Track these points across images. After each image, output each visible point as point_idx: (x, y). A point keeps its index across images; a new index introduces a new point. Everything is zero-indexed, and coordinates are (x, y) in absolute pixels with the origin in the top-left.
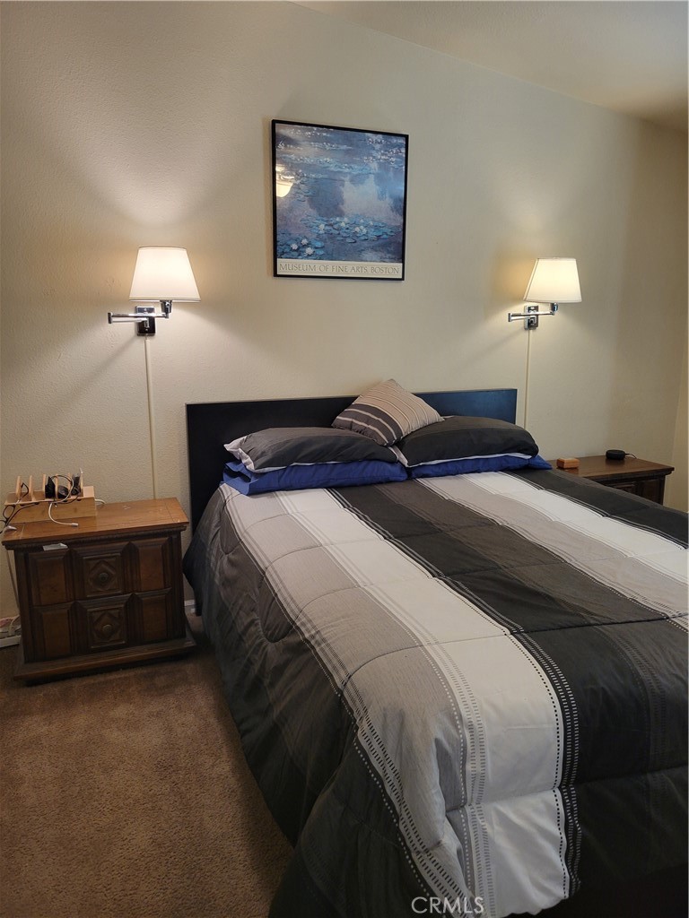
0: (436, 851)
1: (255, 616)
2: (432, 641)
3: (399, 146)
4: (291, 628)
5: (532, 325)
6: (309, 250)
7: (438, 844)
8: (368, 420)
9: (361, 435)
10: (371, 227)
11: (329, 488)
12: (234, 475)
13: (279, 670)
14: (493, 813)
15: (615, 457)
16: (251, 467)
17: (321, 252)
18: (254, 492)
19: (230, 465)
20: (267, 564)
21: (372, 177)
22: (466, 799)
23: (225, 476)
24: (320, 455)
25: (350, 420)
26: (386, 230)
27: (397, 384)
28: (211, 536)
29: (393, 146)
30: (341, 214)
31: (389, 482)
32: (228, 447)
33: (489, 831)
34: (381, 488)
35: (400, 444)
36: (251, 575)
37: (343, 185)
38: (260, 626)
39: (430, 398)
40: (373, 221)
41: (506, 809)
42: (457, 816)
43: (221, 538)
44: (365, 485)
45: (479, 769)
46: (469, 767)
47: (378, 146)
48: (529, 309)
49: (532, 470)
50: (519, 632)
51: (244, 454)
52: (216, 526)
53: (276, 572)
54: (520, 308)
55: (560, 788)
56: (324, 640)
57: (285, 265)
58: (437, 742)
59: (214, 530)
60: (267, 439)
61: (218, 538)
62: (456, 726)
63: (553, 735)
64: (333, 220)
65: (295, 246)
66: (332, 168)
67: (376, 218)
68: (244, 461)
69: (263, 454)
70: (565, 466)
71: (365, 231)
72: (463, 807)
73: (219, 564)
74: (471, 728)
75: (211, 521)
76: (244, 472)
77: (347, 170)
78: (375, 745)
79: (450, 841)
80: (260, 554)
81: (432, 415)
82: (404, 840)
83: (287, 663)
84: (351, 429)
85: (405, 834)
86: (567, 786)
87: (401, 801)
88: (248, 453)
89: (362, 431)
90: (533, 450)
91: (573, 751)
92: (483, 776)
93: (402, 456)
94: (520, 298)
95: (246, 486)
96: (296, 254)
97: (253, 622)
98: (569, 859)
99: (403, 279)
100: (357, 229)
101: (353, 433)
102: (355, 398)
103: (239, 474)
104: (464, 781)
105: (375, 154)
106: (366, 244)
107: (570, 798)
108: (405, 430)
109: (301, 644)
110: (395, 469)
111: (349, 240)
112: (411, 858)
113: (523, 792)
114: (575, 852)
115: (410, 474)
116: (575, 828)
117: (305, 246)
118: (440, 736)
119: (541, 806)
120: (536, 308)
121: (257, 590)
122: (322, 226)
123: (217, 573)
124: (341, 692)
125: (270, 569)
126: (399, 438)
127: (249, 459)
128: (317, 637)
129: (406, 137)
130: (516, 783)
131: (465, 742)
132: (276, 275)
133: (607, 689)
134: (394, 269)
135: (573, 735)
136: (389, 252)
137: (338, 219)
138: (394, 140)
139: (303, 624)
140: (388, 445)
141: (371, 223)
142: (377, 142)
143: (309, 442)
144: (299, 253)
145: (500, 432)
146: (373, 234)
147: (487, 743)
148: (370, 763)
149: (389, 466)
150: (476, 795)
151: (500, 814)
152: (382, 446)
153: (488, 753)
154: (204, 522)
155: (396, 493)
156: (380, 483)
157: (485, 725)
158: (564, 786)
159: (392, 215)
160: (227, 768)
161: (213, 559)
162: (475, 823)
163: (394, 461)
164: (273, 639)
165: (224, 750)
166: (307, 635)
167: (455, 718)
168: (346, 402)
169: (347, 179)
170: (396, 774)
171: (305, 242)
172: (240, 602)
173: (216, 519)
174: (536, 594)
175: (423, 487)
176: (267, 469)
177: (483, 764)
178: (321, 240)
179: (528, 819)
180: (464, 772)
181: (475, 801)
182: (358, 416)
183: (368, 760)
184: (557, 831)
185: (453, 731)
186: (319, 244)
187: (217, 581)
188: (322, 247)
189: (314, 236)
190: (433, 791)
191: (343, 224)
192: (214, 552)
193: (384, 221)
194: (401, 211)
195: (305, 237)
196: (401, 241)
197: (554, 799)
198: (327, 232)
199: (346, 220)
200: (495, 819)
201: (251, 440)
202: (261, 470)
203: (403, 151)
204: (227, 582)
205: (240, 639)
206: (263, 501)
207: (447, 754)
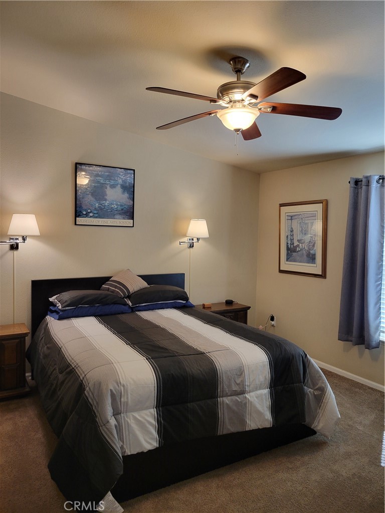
0: (107, 424)
1: (56, 366)
2: (116, 362)
3: (131, 174)
4: (69, 365)
5: (192, 246)
6: (91, 214)
7: (108, 422)
8: (116, 287)
9: (111, 293)
10: (119, 205)
11: (95, 316)
12: (52, 312)
13: (63, 382)
14: (131, 415)
15: (229, 303)
16: (60, 307)
17: (96, 215)
18: (60, 319)
19: (51, 307)
20: (62, 345)
21: (119, 186)
22: (121, 411)
23: (49, 313)
24: (92, 302)
25: (108, 287)
26: (125, 206)
27: (130, 271)
28: (40, 339)
29: (128, 174)
30: (106, 200)
31: (123, 313)
32: (51, 299)
33: (129, 422)
34: (119, 316)
35: (129, 297)
36: (56, 350)
37: (106, 188)
38: (57, 370)
39: (144, 277)
40: (120, 203)
41: (136, 415)
42: (117, 417)
43: (45, 339)
44: (112, 315)
45: (126, 400)
46: (122, 400)
47: (122, 174)
48: (190, 239)
49: (186, 307)
50: (149, 359)
51: (58, 302)
52: (43, 334)
53: (65, 348)
54: (185, 239)
55: (156, 408)
56: (79, 366)
57: (80, 220)
58: (111, 390)
59: (41, 336)
60: (67, 296)
61: (43, 340)
62: (118, 385)
63: (153, 389)
64: (102, 202)
65: (84, 213)
66: (102, 182)
67: (121, 202)
68: (57, 305)
69: (66, 302)
70: (206, 306)
71: (116, 207)
72: (120, 414)
73: (43, 349)
74: (124, 386)
75: (41, 333)
76: (57, 310)
77: (108, 183)
78: (91, 394)
79: (113, 422)
80: (60, 342)
81: (144, 284)
82: (98, 424)
83: (66, 379)
84: (108, 291)
85: (98, 421)
86: (159, 407)
87: (98, 411)
88: (59, 302)
89: (113, 291)
90: (186, 299)
91: (160, 395)
92: (127, 403)
93: (130, 302)
94: (185, 236)
95: (57, 316)
96: (85, 216)
97: (55, 369)
98: (159, 433)
99: (133, 226)
100: (113, 206)
101: (109, 293)
102: (111, 277)
103: (55, 311)
104: (121, 404)
105: (120, 176)
106: (116, 212)
107: (159, 411)
108: (132, 290)
109: (71, 370)
110: (126, 308)
111: (109, 210)
112: (99, 429)
113: (142, 409)
114: (161, 430)
115: (133, 310)
116: (161, 422)
117: (90, 212)
118: (112, 389)
119: (149, 414)
120: (193, 239)
121: (57, 356)
122: (97, 205)
123: (42, 354)
124: (82, 381)
125: (63, 347)
126: (129, 295)
127: (60, 304)
128: (77, 366)
129: (134, 170)
130: (139, 406)
131: (121, 391)
132: (76, 224)
133: (174, 374)
134: (129, 222)
135: (160, 388)
136: (127, 216)
137: (104, 202)
138: (129, 171)
139: (73, 363)
140: (123, 298)
141: (119, 204)
142: (121, 172)
143: (87, 296)
144: (87, 215)
145: (173, 291)
146: (119, 208)
147: (129, 391)
148: (88, 401)
149: (123, 306)
150: (125, 410)
151: (133, 416)
152: (121, 298)
153: (129, 394)
154: (37, 333)
155: (124, 318)
156: (119, 314)
157: (129, 385)
158: (157, 407)
159: (128, 200)
160: (41, 436)
161: (40, 348)
162: (124, 420)
163: (126, 304)
164: (61, 373)
165: (40, 429)
166: (73, 366)
167: (118, 383)
168: (107, 279)
169: (108, 187)
170: (97, 403)
171: (89, 211)
172: (50, 363)
173: (43, 331)
174: (162, 348)
175: (137, 315)
176: (67, 308)
177: (127, 398)
178: (96, 210)
179: (143, 418)
180: (121, 402)
181: (125, 412)
182: (111, 285)
183: (88, 400)
184: (154, 423)
185: (117, 387)
186: (95, 212)
187: (41, 357)
188: (97, 213)
189: (94, 209)
190: (108, 406)
191: (106, 204)
192: (41, 345)
193: (125, 203)
194: (132, 199)
195: (89, 209)
196: (132, 211)
197: (154, 411)
198: (99, 207)
199: (108, 202)
200: (131, 417)
201: (61, 296)
202: (64, 309)
203: (133, 175)
204: (46, 356)
205: (49, 377)
206: (65, 322)
207: (114, 394)
